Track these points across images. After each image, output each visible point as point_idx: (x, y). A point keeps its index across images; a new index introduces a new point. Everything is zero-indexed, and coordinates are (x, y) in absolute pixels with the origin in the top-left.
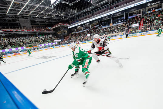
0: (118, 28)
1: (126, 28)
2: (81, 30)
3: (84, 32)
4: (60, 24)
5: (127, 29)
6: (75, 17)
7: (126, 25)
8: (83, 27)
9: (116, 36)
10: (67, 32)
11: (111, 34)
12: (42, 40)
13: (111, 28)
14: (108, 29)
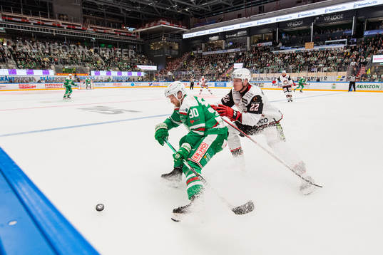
0: (330, 58)
1: (353, 63)
2: (220, 48)
3: (227, 54)
4: (161, 24)
5: (356, 66)
6: (207, 8)
7: (355, 53)
8: (225, 39)
9: (318, 81)
10: (177, 47)
12: (104, 58)
13: (308, 56)
14: (298, 57)
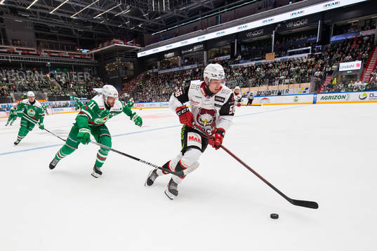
0: (292, 69)
1: (318, 73)
2: (176, 65)
3: (184, 71)
4: (114, 43)
5: (320, 76)
6: (161, 22)
7: (320, 62)
8: (181, 55)
9: (279, 94)
10: (132, 67)
11: (263, 88)
12: (60, 83)
13: (268, 68)
14: (258, 70)
